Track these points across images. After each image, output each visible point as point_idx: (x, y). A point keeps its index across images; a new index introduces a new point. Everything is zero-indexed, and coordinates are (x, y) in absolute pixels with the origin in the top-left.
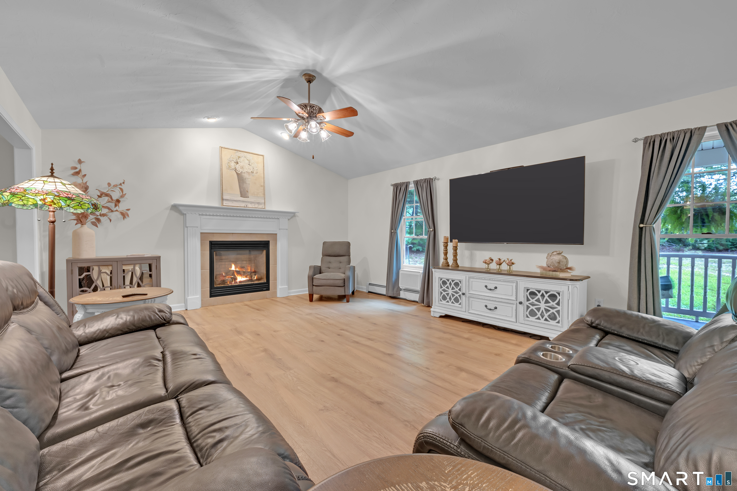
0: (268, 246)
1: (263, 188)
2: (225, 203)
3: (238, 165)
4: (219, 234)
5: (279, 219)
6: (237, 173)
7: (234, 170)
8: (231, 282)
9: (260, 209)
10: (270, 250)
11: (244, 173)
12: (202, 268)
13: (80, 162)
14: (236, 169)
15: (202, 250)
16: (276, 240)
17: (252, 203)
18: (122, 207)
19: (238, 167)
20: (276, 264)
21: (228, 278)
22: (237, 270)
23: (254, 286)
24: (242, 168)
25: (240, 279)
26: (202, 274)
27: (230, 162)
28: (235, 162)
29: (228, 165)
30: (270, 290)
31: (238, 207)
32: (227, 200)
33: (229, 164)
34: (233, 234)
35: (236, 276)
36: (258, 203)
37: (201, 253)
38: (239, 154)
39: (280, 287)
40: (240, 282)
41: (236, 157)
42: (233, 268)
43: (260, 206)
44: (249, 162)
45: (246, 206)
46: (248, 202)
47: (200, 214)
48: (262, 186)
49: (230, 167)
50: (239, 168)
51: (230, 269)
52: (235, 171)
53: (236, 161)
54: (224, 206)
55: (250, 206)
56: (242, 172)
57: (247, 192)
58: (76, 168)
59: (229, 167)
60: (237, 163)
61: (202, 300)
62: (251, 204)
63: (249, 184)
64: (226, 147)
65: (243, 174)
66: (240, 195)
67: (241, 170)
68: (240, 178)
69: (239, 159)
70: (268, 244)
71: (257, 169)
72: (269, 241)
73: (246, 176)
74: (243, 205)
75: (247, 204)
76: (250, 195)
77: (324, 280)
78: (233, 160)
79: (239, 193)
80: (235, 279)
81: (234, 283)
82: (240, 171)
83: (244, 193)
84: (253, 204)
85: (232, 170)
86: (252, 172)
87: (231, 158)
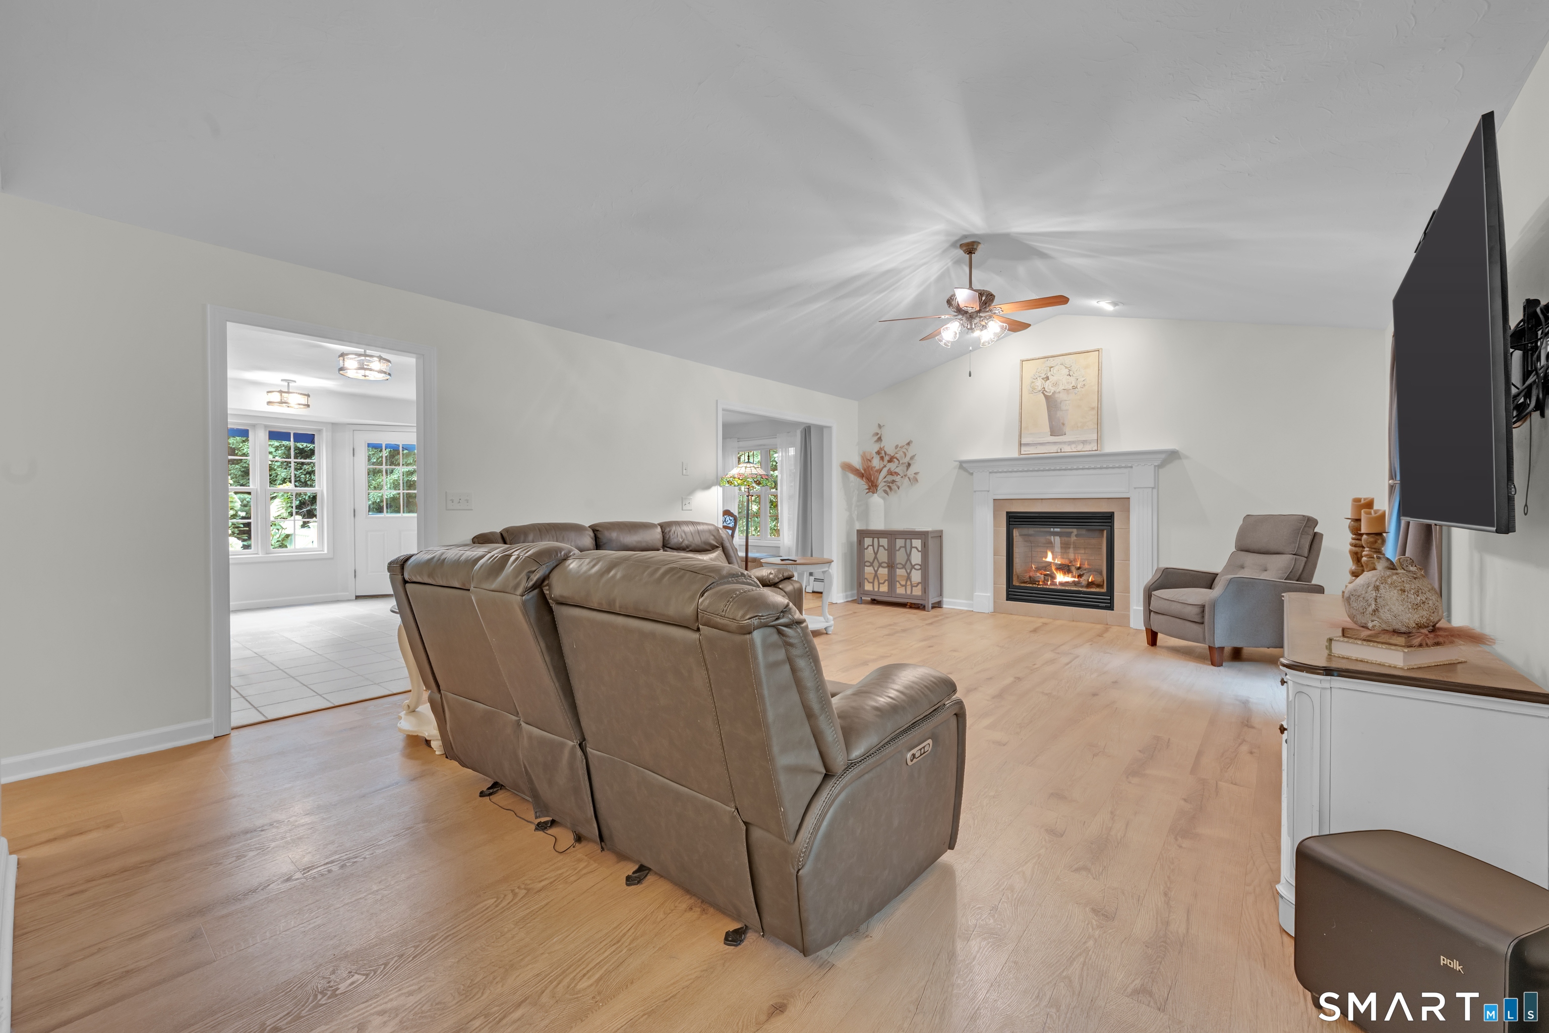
0: (1111, 523)
1: (1095, 412)
2: (1024, 450)
3: (1048, 381)
4: (1020, 500)
5: (1131, 467)
6: (1046, 396)
7: (1041, 391)
8: (1045, 583)
9: (1087, 452)
10: (1116, 531)
11: (1059, 392)
12: (996, 553)
13: (880, 426)
14: (1045, 390)
15: (996, 525)
16: (1127, 511)
17: (1070, 443)
18: (911, 472)
19: (1048, 385)
20: (1127, 558)
21: (1039, 576)
22: (1056, 562)
23: (1082, 595)
24: (1056, 384)
25: (1061, 578)
26: (995, 563)
27: (1034, 381)
28: (1043, 379)
29: (1032, 386)
30: (1115, 609)
31: (1045, 455)
32: (1027, 445)
33: (1033, 384)
34: (1043, 500)
35: (1055, 572)
36: (1084, 442)
37: (994, 530)
38: (1051, 362)
39: (1135, 608)
40: (1061, 584)
41: (1046, 368)
42: (1049, 558)
43: (1088, 447)
44: (1070, 370)
45: (1059, 451)
46: (1065, 443)
47: (991, 471)
48: (1093, 408)
49: (1035, 389)
50: (1050, 387)
51: (1044, 559)
52: (1043, 393)
53: (1045, 376)
54: (1021, 456)
55: (1067, 448)
56: (1054, 393)
57: (1063, 424)
58: (878, 434)
59: (1033, 390)
60: (1047, 378)
61: (995, 602)
62: (1069, 445)
63: (1068, 410)
64: (1029, 358)
65: (1057, 396)
66: (1050, 433)
67: (1053, 389)
68: (1051, 402)
69: (1050, 371)
70: (1111, 519)
71: (1083, 379)
72: (1113, 513)
73: (1062, 396)
74: (1054, 449)
75: (1061, 446)
76: (1067, 429)
77: (1166, 601)
78: (1040, 376)
79: (1049, 429)
80: (1053, 577)
81: (1050, 584)
82: (1052, 391)
83: (1056, 430)
84: (1073, 446)
85: (1038, 393)
86: (1074, 388)
87: (1037, 373)
